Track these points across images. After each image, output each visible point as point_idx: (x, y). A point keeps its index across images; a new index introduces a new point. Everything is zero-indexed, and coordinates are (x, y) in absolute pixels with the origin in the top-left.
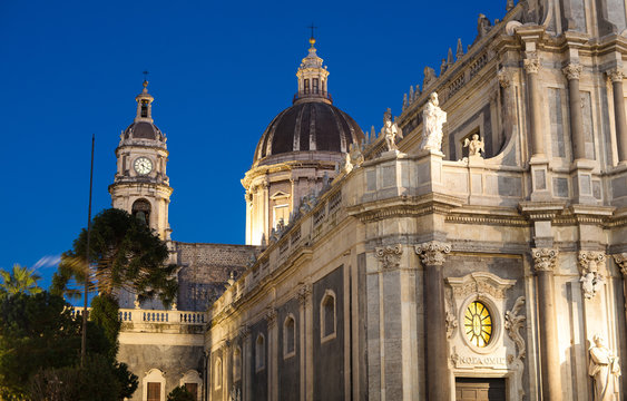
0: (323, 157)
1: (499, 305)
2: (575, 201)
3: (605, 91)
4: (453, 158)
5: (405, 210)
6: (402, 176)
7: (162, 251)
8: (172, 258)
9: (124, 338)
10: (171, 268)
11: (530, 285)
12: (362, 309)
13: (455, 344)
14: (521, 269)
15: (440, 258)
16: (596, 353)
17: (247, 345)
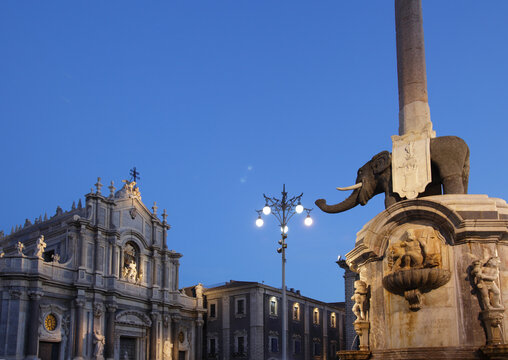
1: (60, 317)
3: (109, 248)
4: (47, 261)
5: (24, 278)
11: (73, 311)
13: (41, 329)
14: (70, 305)
15: (39, 297)
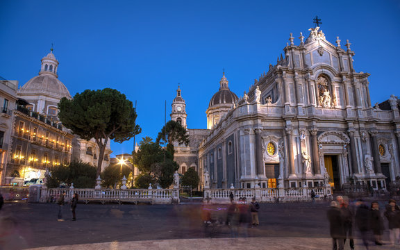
0: (228, 105)
1: (277, 144)
2: (297, 114)
3: (306, 84)
4: (263, 104)
5: (250, 118)
6: (249, 109)
7: (185, 132)
8: (188, 133)
9: (175, 155)
10: (187, 136)
11: (285, 138)
12: (239, 145)
13: (265, 154)
14: (282, 134)
15: (260, 131)
16: (304, 156)
17: (208, 157)
